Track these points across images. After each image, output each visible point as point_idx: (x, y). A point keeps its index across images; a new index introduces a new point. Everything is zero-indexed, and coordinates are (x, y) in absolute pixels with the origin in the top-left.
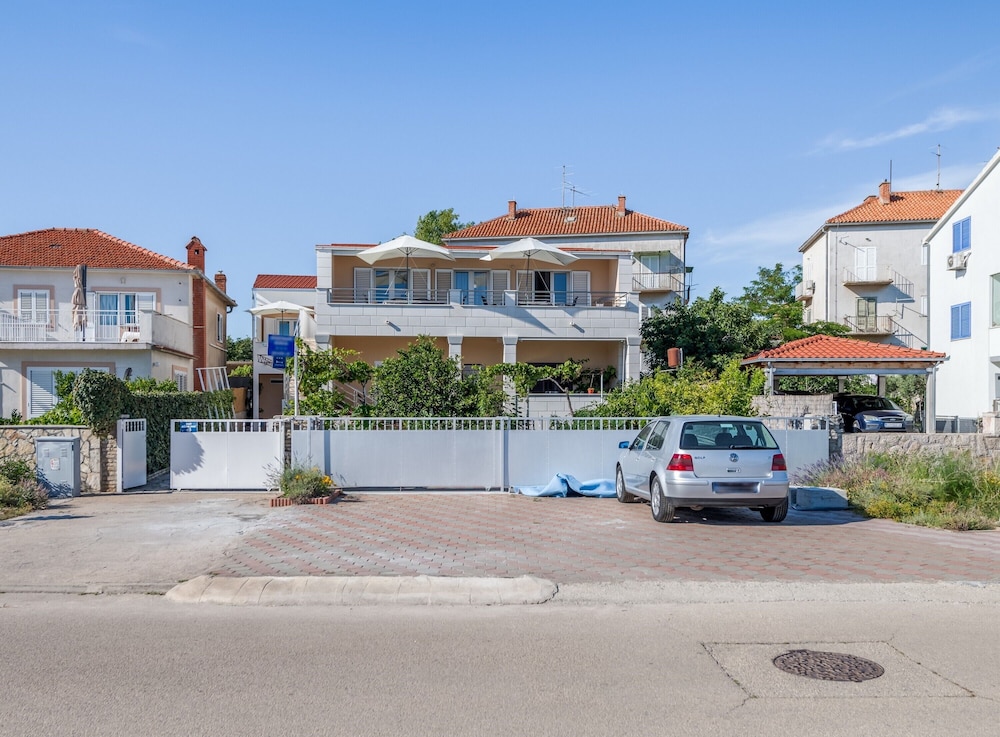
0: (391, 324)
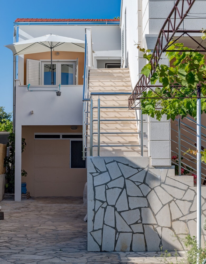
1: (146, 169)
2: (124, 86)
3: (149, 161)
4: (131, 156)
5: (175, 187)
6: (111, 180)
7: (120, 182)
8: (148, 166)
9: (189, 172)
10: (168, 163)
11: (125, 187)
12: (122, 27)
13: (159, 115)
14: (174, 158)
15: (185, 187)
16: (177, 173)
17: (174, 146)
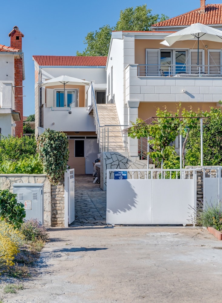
0: (186, 93)
1: (127, 158)
2: (113, 115)
3: (129, 154)
4: (120, 151)
5: (139, 165)
6: (113, 162)
7: (117, 163)
8: (129, 156)
9: (145, 159)
10: (137, 154)
11: (119, 165)
12: (109, 71)
13: (134, 137)
14: (139, 152)
15: (144, 165)
16: (140, 159)
17: (139, 147)
